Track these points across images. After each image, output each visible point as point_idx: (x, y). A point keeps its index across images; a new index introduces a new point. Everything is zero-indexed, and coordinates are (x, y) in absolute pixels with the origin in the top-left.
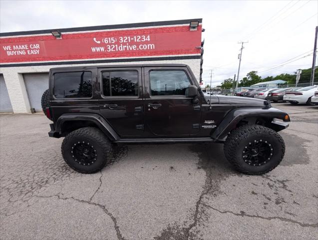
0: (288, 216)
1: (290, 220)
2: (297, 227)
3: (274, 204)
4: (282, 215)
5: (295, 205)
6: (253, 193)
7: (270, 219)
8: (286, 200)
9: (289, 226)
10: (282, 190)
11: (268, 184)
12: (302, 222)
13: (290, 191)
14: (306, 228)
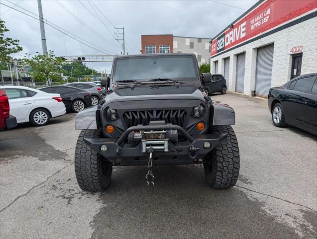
0: (43, 185)
1: (40, 184)
2: (36, 185)
3: (55, 184)
4: (46, 183)
5: (46, 192)
6: (70, 180)
7: (48, 179)
8: (52, 190)
9: (39, 182)
10: (62, 194)
11: (73, 190)
12: (36, 188)
13: (57, 197)
14: (32, 187)
